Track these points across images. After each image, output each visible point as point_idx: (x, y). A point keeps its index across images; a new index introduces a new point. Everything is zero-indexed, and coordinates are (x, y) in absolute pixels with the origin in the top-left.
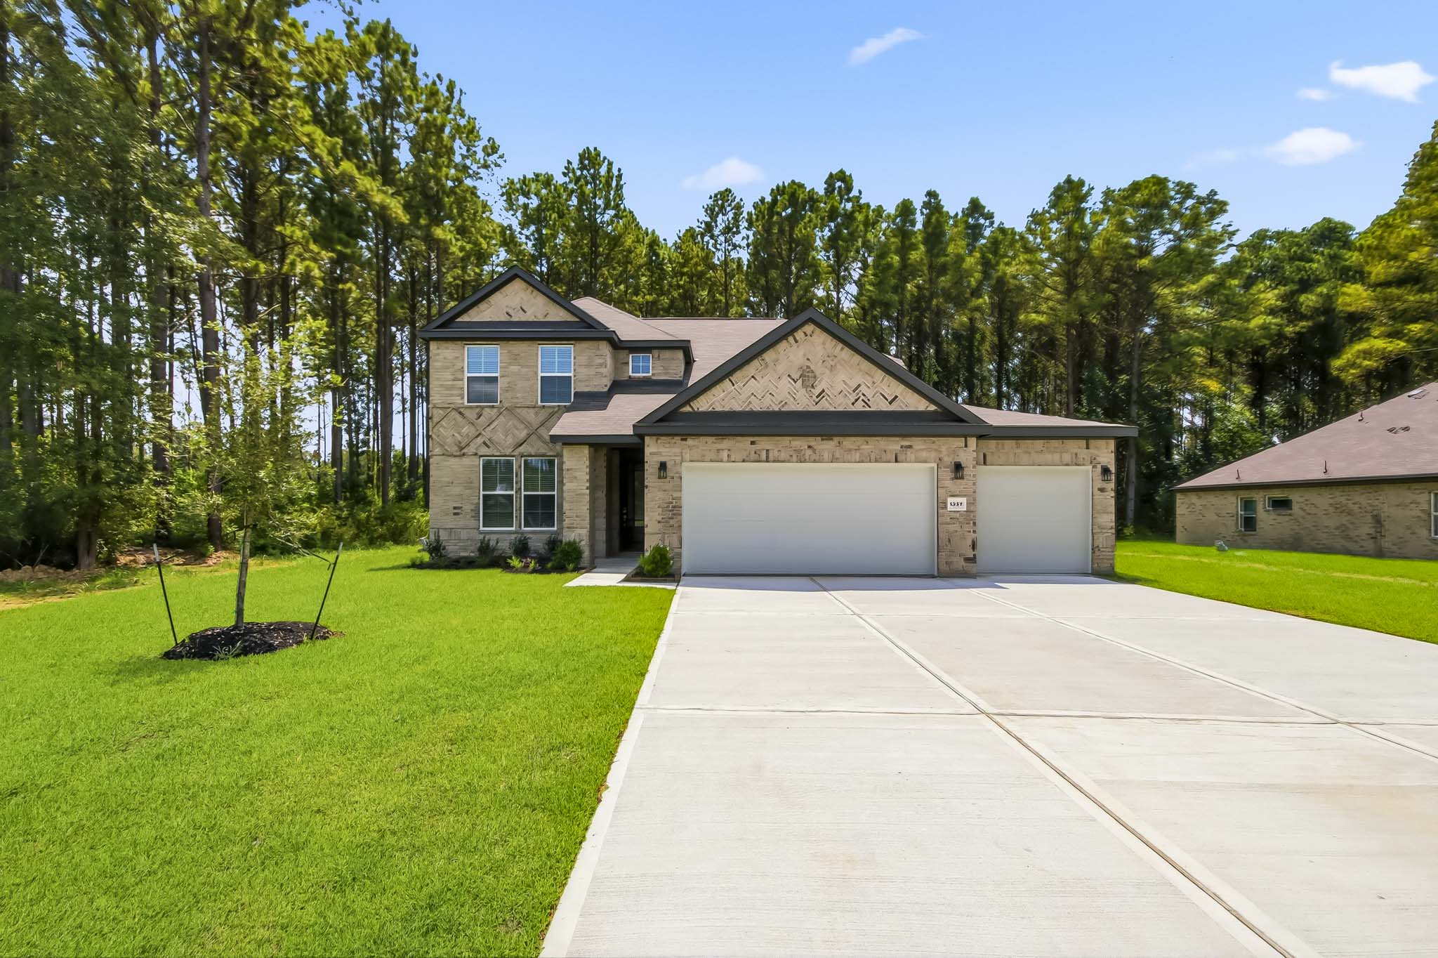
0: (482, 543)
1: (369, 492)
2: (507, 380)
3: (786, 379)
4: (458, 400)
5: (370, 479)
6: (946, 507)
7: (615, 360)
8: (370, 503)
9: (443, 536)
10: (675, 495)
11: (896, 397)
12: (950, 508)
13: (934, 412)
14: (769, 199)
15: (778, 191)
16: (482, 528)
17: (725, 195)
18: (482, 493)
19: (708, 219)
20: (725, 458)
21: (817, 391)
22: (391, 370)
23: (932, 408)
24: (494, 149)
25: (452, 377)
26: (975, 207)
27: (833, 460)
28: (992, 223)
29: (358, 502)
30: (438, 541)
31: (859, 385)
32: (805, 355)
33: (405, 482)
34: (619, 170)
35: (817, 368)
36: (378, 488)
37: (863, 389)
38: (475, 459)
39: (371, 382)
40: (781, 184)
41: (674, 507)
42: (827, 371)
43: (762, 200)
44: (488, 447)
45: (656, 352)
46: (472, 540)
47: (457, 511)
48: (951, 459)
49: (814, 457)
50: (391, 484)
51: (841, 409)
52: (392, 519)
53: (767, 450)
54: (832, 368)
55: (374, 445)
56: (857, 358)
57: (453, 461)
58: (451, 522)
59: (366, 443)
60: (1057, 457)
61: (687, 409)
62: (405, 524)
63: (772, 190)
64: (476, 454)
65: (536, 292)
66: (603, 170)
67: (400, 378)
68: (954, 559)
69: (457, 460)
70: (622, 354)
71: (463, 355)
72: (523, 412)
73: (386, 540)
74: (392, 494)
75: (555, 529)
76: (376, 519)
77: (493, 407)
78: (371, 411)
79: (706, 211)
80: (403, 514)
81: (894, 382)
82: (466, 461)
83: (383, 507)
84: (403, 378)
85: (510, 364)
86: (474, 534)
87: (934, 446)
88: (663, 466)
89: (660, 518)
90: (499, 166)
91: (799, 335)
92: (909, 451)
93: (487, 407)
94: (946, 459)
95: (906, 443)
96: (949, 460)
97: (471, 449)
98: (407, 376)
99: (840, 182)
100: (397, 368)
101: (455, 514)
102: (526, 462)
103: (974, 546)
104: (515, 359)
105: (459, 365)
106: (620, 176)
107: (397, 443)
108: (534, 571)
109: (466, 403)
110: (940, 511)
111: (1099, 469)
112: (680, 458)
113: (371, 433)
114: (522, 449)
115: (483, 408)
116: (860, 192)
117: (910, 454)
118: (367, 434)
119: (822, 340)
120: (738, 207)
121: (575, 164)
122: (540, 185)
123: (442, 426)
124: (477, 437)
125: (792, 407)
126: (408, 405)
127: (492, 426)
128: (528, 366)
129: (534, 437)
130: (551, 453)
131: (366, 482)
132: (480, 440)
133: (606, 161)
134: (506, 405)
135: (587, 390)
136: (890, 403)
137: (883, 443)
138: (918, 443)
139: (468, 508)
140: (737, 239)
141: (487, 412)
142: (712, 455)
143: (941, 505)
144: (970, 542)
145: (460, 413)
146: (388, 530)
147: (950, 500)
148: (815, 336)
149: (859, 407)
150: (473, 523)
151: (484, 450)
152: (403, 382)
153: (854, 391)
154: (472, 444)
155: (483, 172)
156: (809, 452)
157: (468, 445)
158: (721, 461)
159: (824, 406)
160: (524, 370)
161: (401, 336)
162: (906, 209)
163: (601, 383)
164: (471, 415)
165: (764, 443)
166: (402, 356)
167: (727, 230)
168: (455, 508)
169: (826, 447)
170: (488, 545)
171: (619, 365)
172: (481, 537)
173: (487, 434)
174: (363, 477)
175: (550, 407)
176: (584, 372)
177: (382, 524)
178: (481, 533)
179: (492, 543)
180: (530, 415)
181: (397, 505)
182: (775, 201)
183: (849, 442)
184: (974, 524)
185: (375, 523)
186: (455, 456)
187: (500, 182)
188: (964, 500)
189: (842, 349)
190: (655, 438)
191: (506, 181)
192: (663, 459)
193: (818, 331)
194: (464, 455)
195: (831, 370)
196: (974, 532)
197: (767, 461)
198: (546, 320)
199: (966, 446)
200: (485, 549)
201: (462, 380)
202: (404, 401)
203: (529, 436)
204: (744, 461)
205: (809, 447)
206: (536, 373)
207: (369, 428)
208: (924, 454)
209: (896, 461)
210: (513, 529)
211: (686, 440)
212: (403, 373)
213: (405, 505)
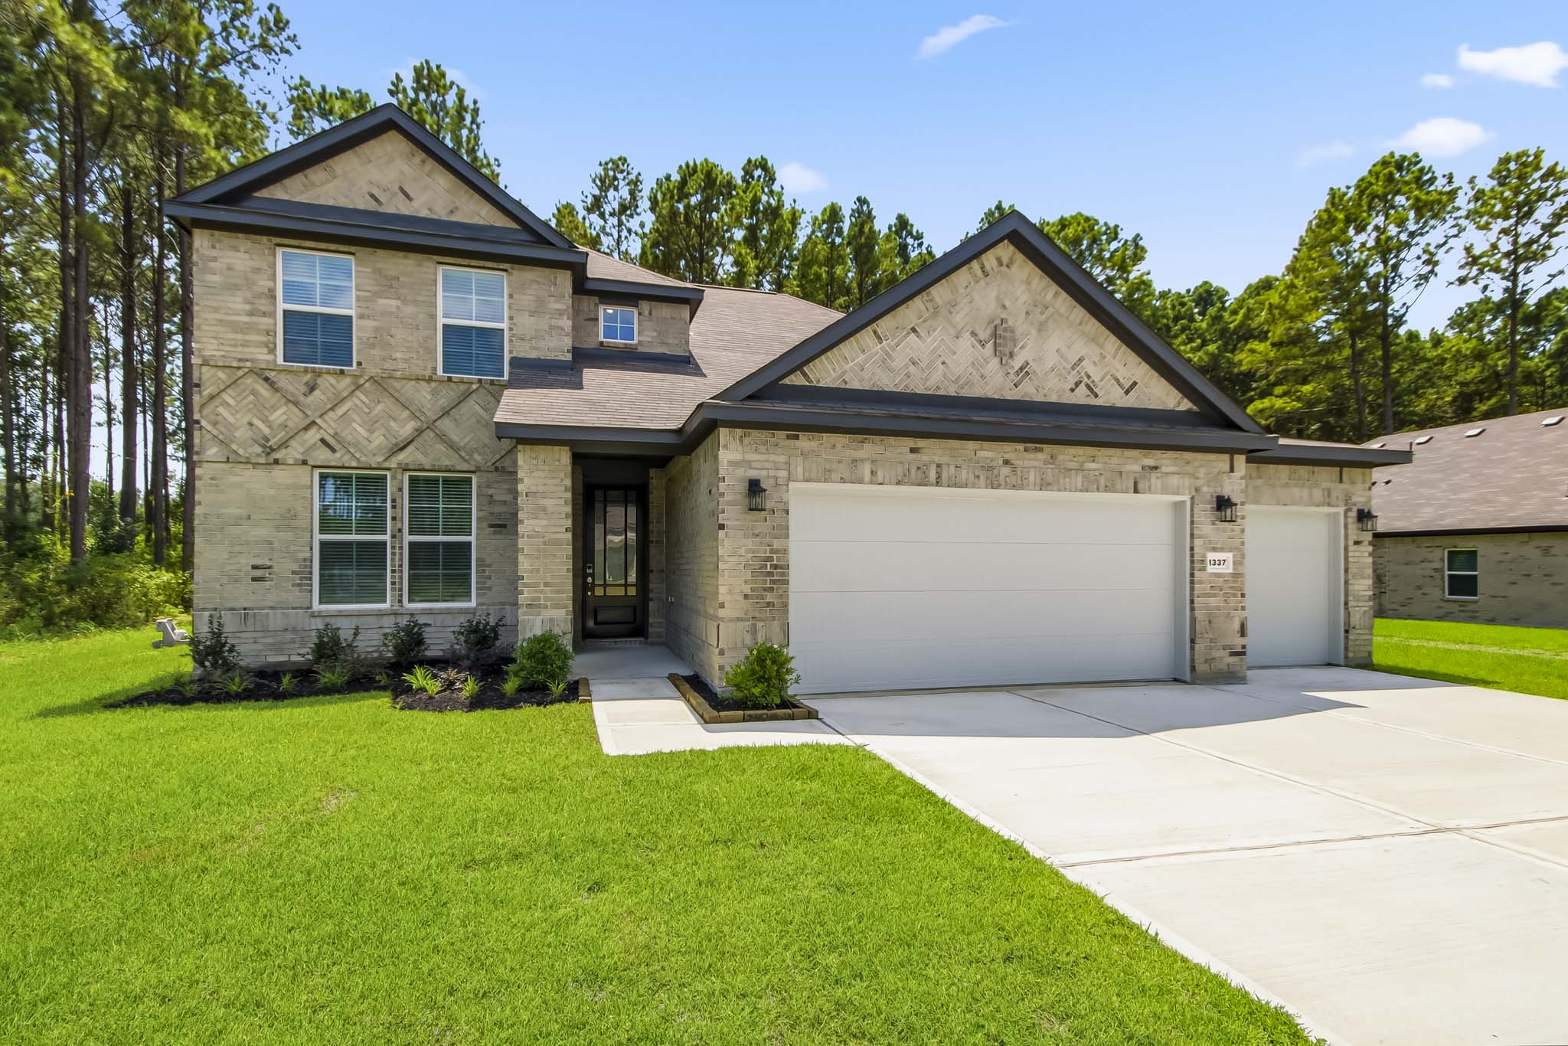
0: (320, 637)
1: (44, 540)
2: (371, 324)
3: (967, 340)
4: (262, 356)
5: (47, 520)
6: (1204, 569)
7: (576, 312)
8: (47, 557)
9: (230, 624)
10: (777, 544)
11: (1135, 384)
12: (1210, 569)
13: (1189, 412)
14: (676, 177)
15: (689, 172)
16: (317, 606)
17: (619, 164)
18: (318, 537)
19: (597, 192)
20: (867, 476)
21: (1017, 363)
22: (89, 361)
23: (1186, 405)
24: (281, 24)
25: (248, 307)
26: (903, 224)
27: (1044, 485)
28: (920, 245)
29: (22, 555)
30: (217, 635)
31: (1081, 360)
32: (998, 298)
33: (114, 524)
34: (475, 102)
35: (1018, 323)
36: (63, 533)
37: (1088, 366)
38: (303, 474)
39: (50, 377)
40: (691, 164)
41: (776, 567)
42: (1034, 332)
43: (668, 178)
44: (333, 450)
45: (645, 306)
46: (295, 630)
47: (260, 574)
48: (1211, 490)
49: (1013, 480)
50: (88, 527)
51: (1053, 399)
52: (92, 582)
53: (938, 466)
54: (1042, 327)
55: (53, 467)
56: (1079, 313)
57: (248, 474)
58: (245, 595)
59: (38, 462)
60: (1305, 493)
61: (796, 380)
62: (117, 592)
63: (681, 167)
64: (304, 463)
65: (431, 164)
66: (451, 99)
67: (102, 374)
68: (1216, 654)
69: (260, 473)
70: (588, 302)
71: (273, 266)
72: (409, 388)
73: (80, 618)
74: (90, 542)
75: (473, 604)
76: (59, 582)
77: (342, 372)
78: (50, 420)
79: (594, 181)
80: (115, 574)
81: (1132, 358)
82: (280, 474)
83: (73, 563)
84: (107, 373)
85: (377, 295)
86: (299, 618)
87: (1189, 469)
88: (754, 488)
89: (747, 589)
90: (287, 52)
91: (989, 259)
92: (1154, 476)
93: (328, 372)
94: (1205, 489)
95: (1149, 462)
96: (1209, 491)
97: (294, 452)
98: (117, 375)
99: (760, 170)
100: (96, 358)
101: (254, 579)
102: (412, 480)
103: (1243, 632)
104: (388, 285)
105: (264, 284)
106: (476, 111)
107: (97, 470)
108: (476, 703)
109: (280, 360)
110: (1197, 574)
111: (1353, 514)
112: (783, 474)
113: (50, 448)
114: (402, 457)
115: (318, 374)
116: (782, 188)
117: (1154, 479)
118: (43, 447)
119: (1025, 276)
120: (635, 184)
121: (408, 82)
122: (347, 106)
123: (225, 404)
124: (306, 428)
125: (978, 391)
126: (118, 415)
127: (340, 411)
128: (415, 303)
129: (429, 435)
130: (465, 467)
131: (41, 524)
132: (313, 436)
133: (455, 87)
134: (373, 371)
135: (533, 355)
136: (1127, 392)
137: (1115, 458)
138: (1167, 461)
139: (285, 567)
140: (634, 223)
141: (327, 382)
142: (843, 470)
143: (1197, 565)
144: (1237, 626)
145: (266, 379)
146: (83, 601)
147: (1211, 556)
148: (1014, 268)
149: (1081, 397)
150: (295, 597)
151: (323, 456)
152: (107, 379)
153: (1073, 368)
154: (293, 443)
155: (259, 57)
156: (1005, 471)
157: (284, 444)
158: (861, 481)
159: (1028, 391)
160: (409, 310)
161: (106, 315)
162: (833, 215)
163: (558, 347)
164: (294, 386)
165: (935, 451)
166: (107, 341)
167: (624, 208)
168: (255, 567)
169: (1031, 460)
170: (336, 641)
171: (583, 322)
172: (319, 624)
173: (329, 425)
174: (33, 517)
175: (462, 382)
176: (527, 323)
177: (71, 590)
178: (319, 615)
179: (345, 635)
180: (424, 396)
181: (103, 559)
182: (683, 182)
183: (1069, 455)
184: (1243, 595)
185: (56, 590)
186: (255, 465)
187: (288, 79)
188: (1228, 556)
189: (1056, 294)
190: (739, 432)
191: (297, 81)
192: (753, 474)
193: (1020, 257)
194: (276, 462)
195: (1039, 330)
196: (1243, 608)
197: (937, 484)
198: (453, 218)
199: (1232, 470)
200: (329, 648)
201: (273, 315)
202: (109, 408)
203: (419, 432)
204: (898, 483)
205: (1007, 462)
206: (433, 317)
207: (45, 441)
208: (1174, 480)
209: (1136, 491)
210: (386, 606)
211: (797, 437)
212: (107, 369)
213: (118, 559)
